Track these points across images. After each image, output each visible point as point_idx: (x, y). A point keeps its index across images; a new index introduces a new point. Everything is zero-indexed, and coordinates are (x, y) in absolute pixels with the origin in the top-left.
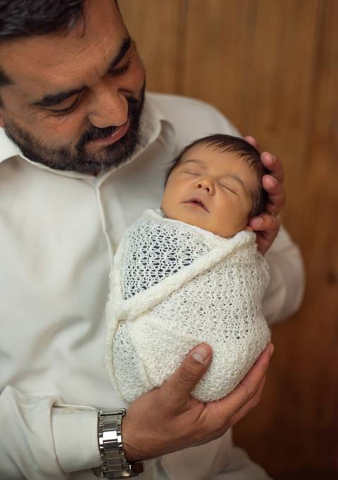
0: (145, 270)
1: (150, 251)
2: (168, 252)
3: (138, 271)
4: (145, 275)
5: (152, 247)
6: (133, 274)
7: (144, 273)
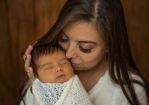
0: (54, 98)
1: (53, 91)
2: (60, 89)
3: (51, 100)
4: (54, 100)
5: (53, 89)
6: (49, 102)
7: (54, 99)
